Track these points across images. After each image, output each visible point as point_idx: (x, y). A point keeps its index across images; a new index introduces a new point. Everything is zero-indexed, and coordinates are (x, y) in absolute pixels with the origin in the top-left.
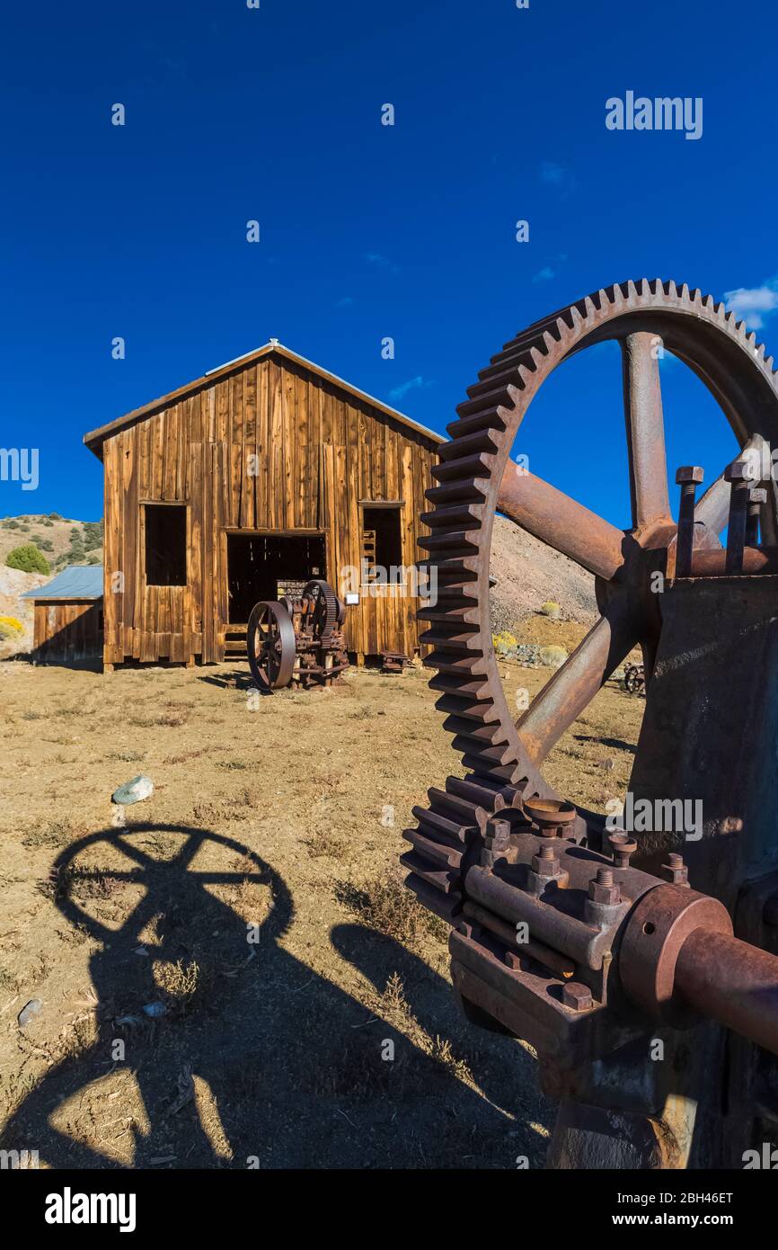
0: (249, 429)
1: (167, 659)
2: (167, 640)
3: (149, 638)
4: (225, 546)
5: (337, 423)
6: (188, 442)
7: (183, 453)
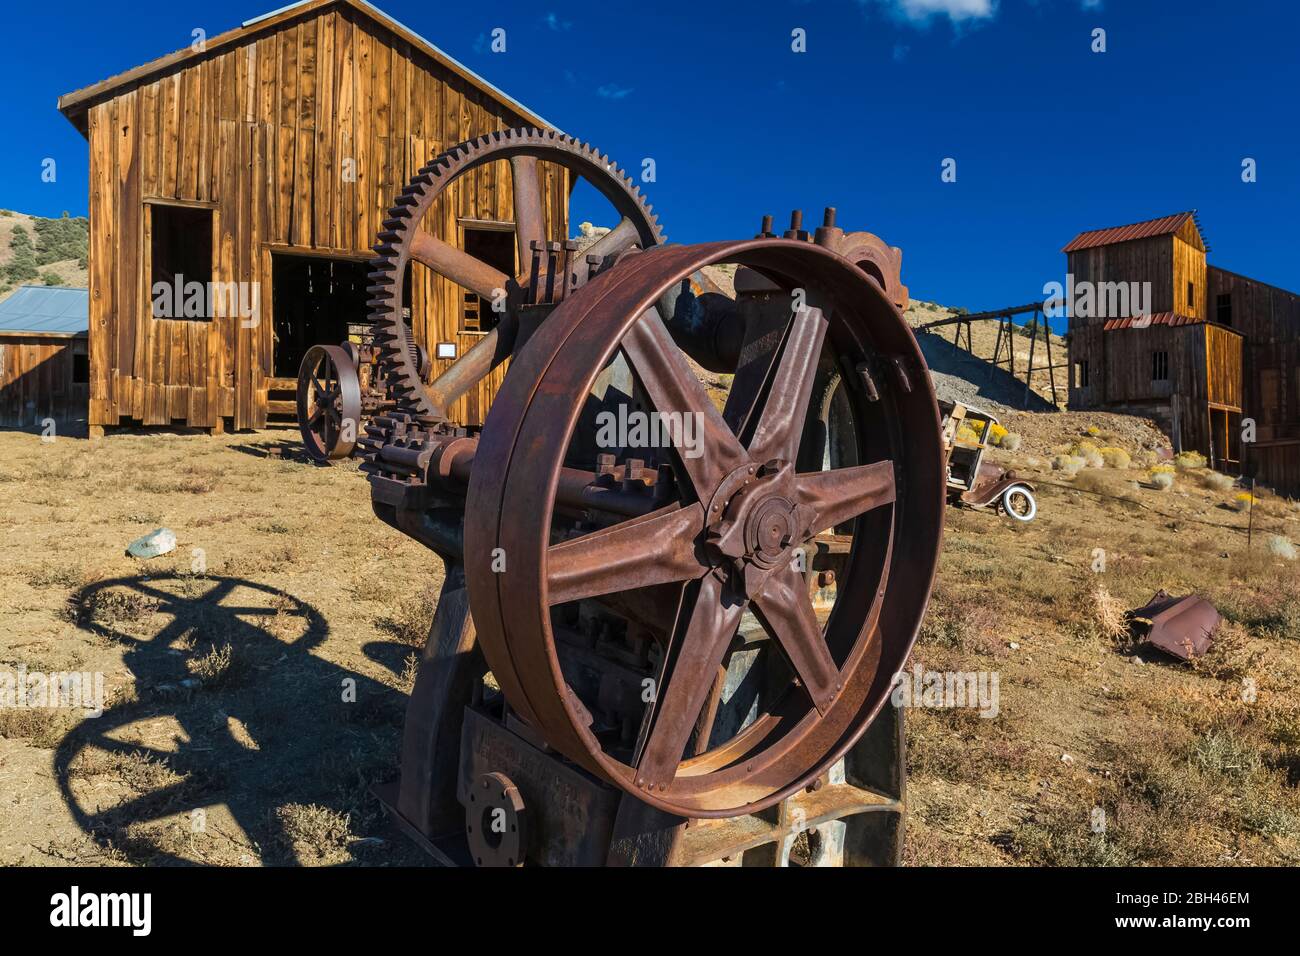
0: (305, 107)
1: (183, 421)
2: (183, 396)
3: (157, 392)
4: (269, 270)
5: (431, 109)
6: (216, 120)
7: (208, 135)
